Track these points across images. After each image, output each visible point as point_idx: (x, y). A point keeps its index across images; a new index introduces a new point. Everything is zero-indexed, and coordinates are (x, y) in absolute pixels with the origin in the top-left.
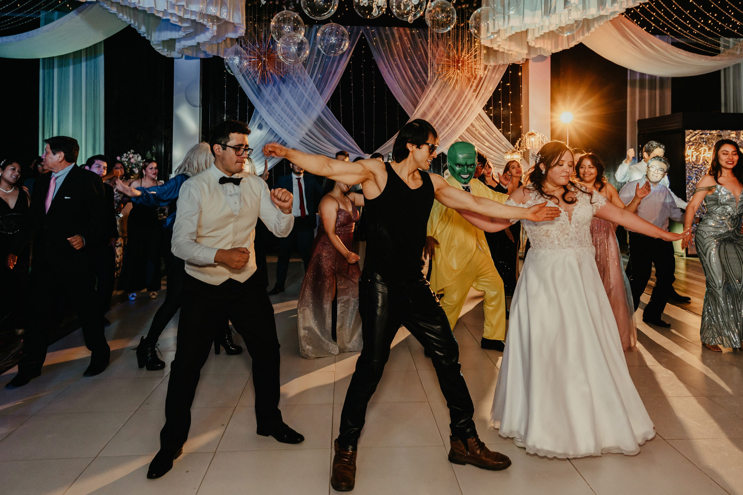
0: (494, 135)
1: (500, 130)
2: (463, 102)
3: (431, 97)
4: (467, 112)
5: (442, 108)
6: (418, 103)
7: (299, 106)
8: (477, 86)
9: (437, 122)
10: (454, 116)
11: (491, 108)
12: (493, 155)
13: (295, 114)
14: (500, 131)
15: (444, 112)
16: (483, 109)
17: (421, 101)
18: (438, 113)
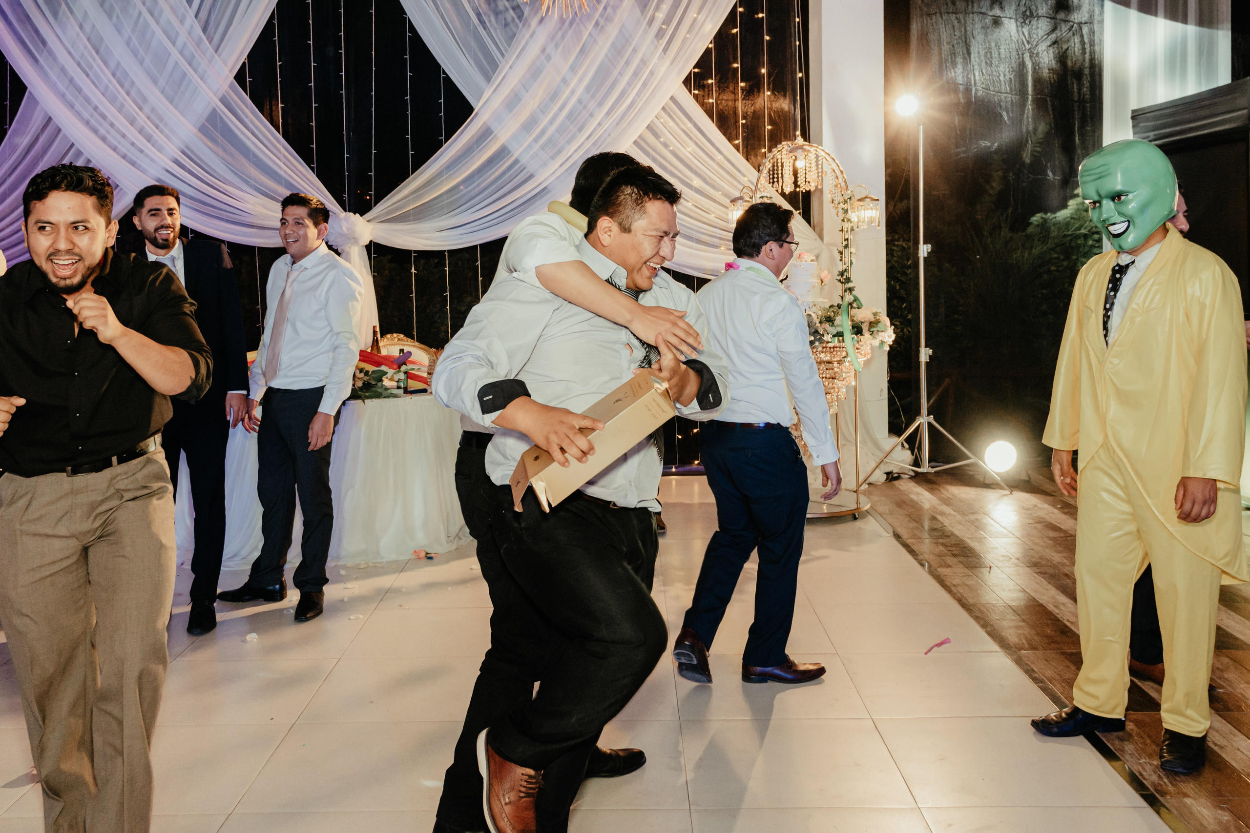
0: (719, 157)
1: (737, 142)
2: (627, 63)
3: (533, 51)
4: (638, 94)
5: (565, 81)
6: (497, 66)
7: (155, 82)
8: (667, 21)
9: (551, 122)
10: (600, 104)
11: (710, 81)
12: (714, 213)
13: (141, 102)
14: (737, 147)
15: (573, 92)
16: (687, 82)
17: (507, 62)
18: (554, 96)
